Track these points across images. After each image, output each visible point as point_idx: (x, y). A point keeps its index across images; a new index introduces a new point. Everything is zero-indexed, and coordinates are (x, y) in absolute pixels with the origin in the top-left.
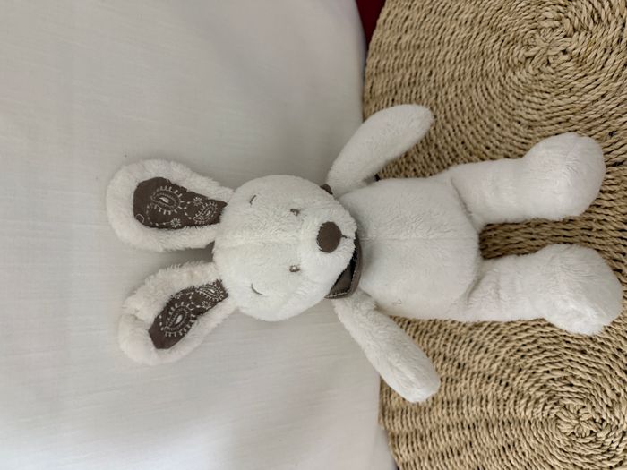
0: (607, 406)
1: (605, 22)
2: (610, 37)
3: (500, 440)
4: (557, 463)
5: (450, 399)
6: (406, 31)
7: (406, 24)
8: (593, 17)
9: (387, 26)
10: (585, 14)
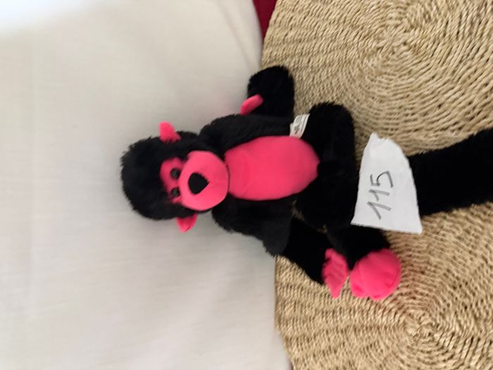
0: (440, 314)
1: (433, 20)
2: (437, 32)
5: (328, 310)
6: (291, 29)
7: (290, 24)
8: (424, 16)
9: (277, 25)
10: (419, 15)
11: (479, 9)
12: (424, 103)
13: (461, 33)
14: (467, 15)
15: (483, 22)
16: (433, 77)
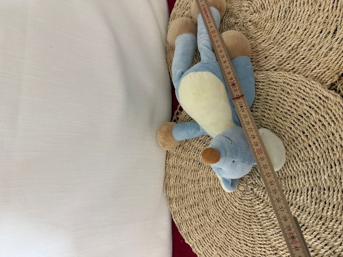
0: (258, 177)
1: (266, 8)
2: (267, 15)
3: (215, 197)
4: (238, 204)
5: (195, 179)
7: (187, 6)
8: (261, 6)
9: (179, 7)
10: (258, 5)
11: (290, 4)
12: (258, 55)
13: (280, 16)
14: (284, 7)
15: (291, 11)
16: (264, 41)
